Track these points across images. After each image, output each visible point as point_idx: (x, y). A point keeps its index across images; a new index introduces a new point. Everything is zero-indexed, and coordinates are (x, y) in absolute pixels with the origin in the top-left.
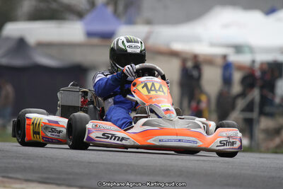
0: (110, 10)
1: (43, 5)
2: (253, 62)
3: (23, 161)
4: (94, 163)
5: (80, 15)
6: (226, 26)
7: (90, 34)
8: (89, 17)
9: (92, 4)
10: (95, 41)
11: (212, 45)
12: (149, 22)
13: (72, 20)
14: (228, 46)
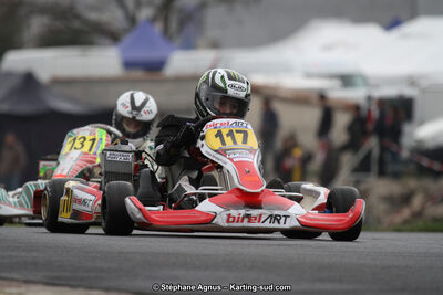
0: (158, 27)
1: (59, 24)
2: (369, 98)
3: (23, 254)
5: (114, 37)
6: (328, 48)
7: (129, 65)
8: (127, 40)
9: (132, 20)
10: (138, 74)
11: (309, 75)
12: (215, 45)
13: (105, 45)
14: (332, 76)
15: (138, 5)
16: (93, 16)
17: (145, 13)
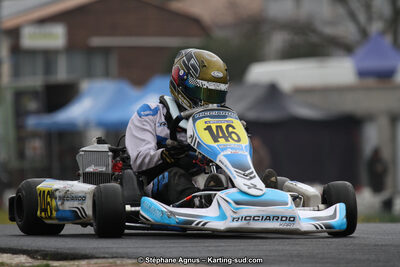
0: (388, 40)
1: (298, 39)
4: (382, 245)
5: (348, 49)
7: (362, 74)
8: (360, 51)
9: (364, 33)
10: (371, 82)
13: (339, 56)
15: (370, 19)
16: (329, 31)
17: (376, 27)
